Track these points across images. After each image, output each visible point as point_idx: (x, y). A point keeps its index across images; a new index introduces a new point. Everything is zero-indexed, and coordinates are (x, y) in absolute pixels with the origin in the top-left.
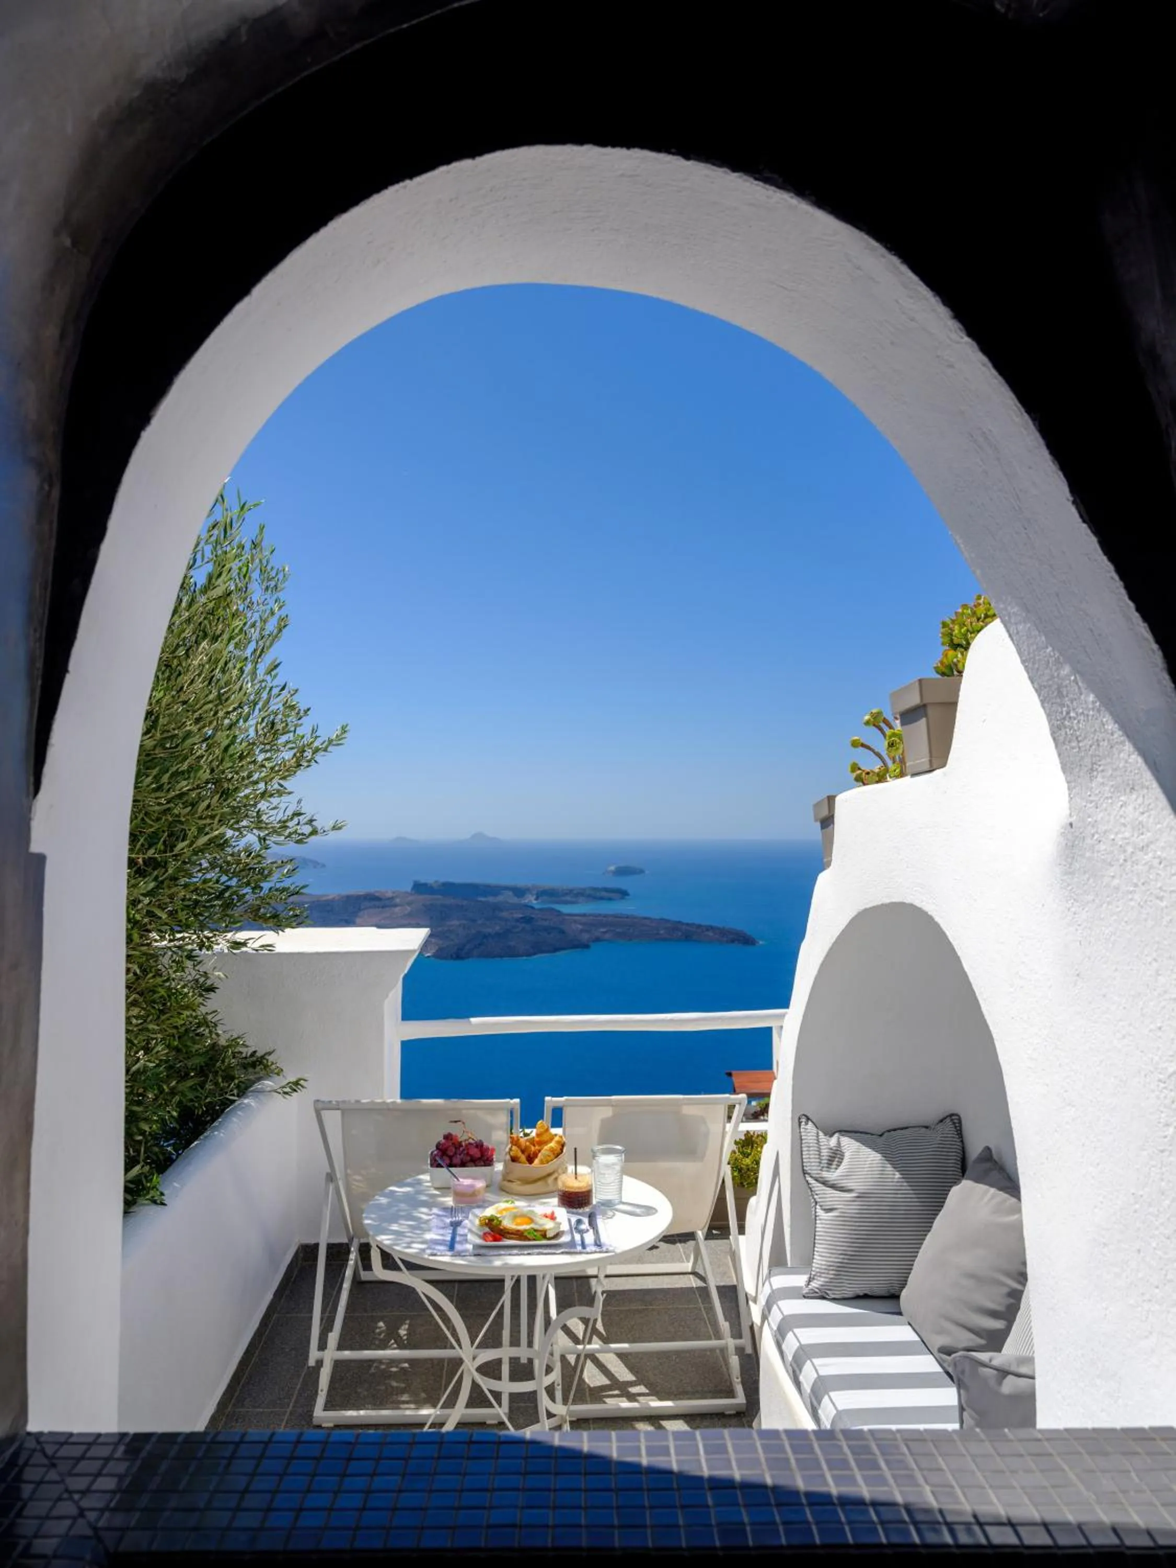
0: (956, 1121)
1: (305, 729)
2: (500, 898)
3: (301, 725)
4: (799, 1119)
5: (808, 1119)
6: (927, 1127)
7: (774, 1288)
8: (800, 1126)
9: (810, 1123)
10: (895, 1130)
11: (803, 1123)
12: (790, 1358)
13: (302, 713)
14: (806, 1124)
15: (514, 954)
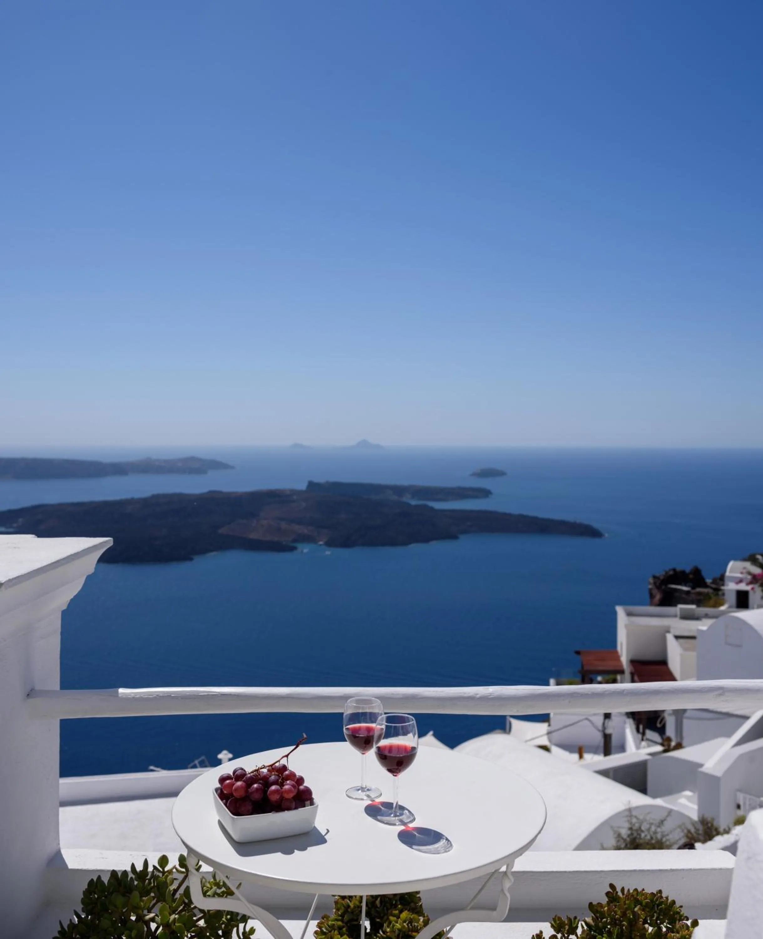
2: (382, 496)
15: (393, 543)
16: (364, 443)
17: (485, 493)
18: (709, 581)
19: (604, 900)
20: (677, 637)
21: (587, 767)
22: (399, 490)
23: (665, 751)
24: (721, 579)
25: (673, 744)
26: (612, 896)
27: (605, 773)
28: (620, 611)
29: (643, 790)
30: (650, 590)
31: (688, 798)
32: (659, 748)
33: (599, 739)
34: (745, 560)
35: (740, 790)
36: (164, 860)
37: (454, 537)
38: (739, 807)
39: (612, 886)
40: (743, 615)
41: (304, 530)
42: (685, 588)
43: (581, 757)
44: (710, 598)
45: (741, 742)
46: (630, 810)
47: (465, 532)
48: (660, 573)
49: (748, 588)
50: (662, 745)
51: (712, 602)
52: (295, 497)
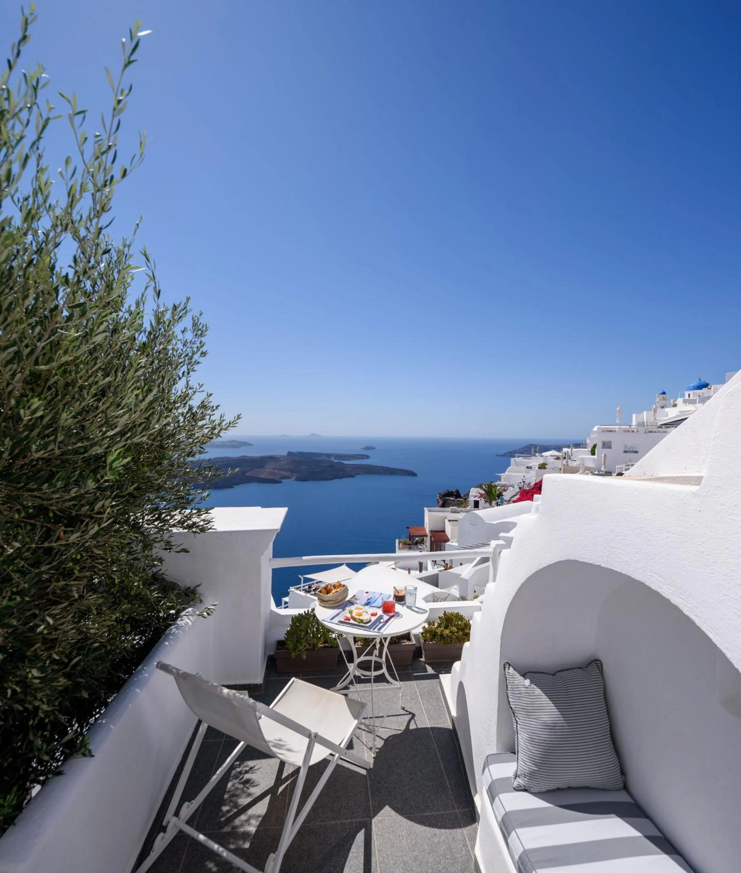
0: (599, 665)
1: (216, 417)
2: (321, 458)
3: (213, 415)
4: (504, 665)
5: (510, 665)
6: (581, 668)
7: (494, 779)
8: (505, 670)
9: (511, 668)
10: (562, 671)
11: (507, 669)
12: (517, 857)
13: (214, 408)
14: (509, 669)
15: (326, 479)
16: (313, 434)
17: (367, 457)
18: (462, 495)
19: (443, 616)
20: (449, 521)
21: (413, 577)
22: (328, 455)
23: (446, 569)
24: (468, 494)
25: (449, 566)
26: (445, 614)
27: (421, 579)
28: (426, 509)
29: (437, 586)
30: (438, 500)
31: (455, 588)
32: (443, 568)
33: (418, 565)
34: (477, 487)
35: (475, 585)
36: (308, 611)
37: (353, 476)
38: (475, 592)
39: (445, 612)
40: (477, 512)
41: (284, 473)
42: (452, 499)
43: (409, 573)
44: (462, 504)
45: (476, 565)
46: (433, 594)
47: (358, 474)
48: (442, 492)
49: (479, 499)
50: (444, 567)
51: (463, 505)
52: (282, 459)
